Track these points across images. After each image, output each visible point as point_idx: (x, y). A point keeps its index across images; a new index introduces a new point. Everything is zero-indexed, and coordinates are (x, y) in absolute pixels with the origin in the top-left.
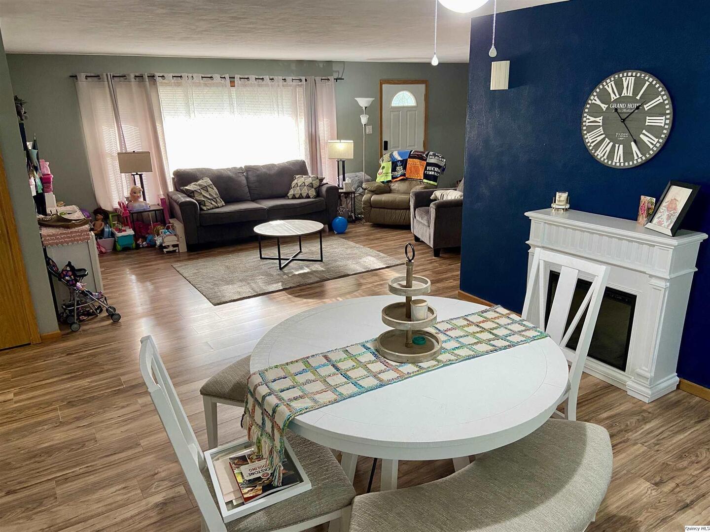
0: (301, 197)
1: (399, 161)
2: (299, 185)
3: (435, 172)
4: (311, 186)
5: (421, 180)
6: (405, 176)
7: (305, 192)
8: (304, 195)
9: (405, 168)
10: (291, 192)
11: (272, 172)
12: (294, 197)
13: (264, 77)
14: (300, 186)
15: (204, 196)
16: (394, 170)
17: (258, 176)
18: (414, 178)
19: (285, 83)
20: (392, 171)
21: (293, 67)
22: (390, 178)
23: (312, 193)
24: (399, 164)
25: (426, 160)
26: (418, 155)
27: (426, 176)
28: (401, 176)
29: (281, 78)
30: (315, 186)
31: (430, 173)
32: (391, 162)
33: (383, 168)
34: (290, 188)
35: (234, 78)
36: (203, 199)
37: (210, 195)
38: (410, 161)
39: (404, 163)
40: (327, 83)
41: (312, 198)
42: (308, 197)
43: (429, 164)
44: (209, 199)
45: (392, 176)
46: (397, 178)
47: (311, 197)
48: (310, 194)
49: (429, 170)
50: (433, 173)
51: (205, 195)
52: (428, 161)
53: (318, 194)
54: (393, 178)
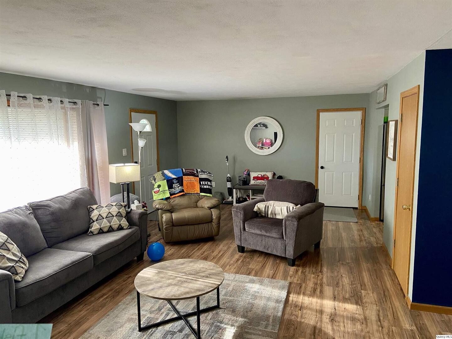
0: (111, 230)
1: (174, 179)
2: (104, 216)
3: (209, 185)
4: (119, 215)
5: (198, 193)
6: (184, 192)
7: (115, 222)
8: (115, 227)
9: (182, 185)
10: (95, 227)
11: (67, 206)
12: (101, 232)
13: (42, 97)
14: (106, 217)
15: (9, 260)
16: (170, 186)
17: (53, 214)
18: (191, 192)
19: (63, 105)
20: (169, 189)
21: (64, 89)
22: (168, 195)
23: (124, 223)
24: (175, 181)
25: (198, 176)
26: (190, 172)
27: (202, 190)
28: (180, 192)
29: (59, 99)
30: (124, 215)
31: (205, 187)
32: (166, 181)
33: (159, 186)
34: (90, 221)
35: (10, 95)
36: (12, 265)
37: (14, 255)
38: (185, 178)
39: (180, 181)
40: (97, 107)
41: (127, 229)
42: (120, 228)
43: (201, 180)
44: (17, 262)
45: (170, 193)
46: (175, 194)
47: (125, 228)
48: (123, 225)
49: (203, 185)
50: (208, 187)
51: (8, 256)
52: (200, 177)
53: (131, 223)
54: (171, 195)
